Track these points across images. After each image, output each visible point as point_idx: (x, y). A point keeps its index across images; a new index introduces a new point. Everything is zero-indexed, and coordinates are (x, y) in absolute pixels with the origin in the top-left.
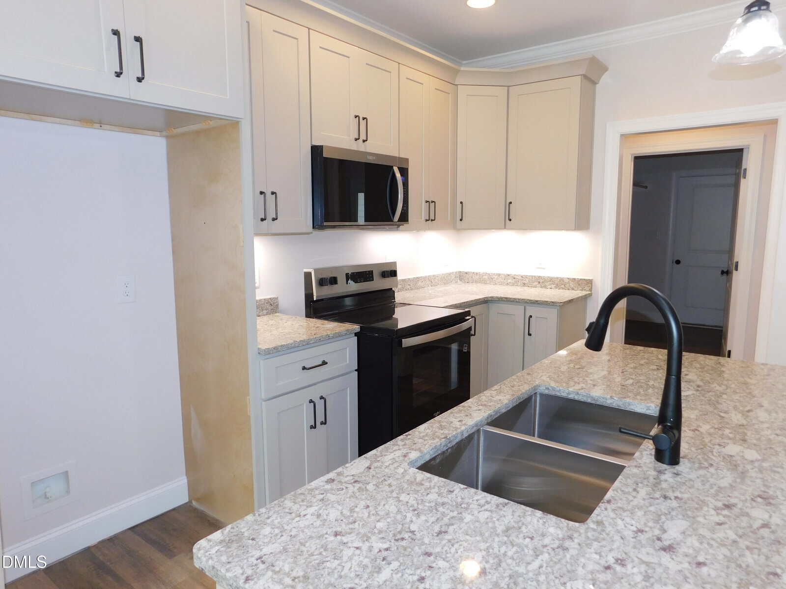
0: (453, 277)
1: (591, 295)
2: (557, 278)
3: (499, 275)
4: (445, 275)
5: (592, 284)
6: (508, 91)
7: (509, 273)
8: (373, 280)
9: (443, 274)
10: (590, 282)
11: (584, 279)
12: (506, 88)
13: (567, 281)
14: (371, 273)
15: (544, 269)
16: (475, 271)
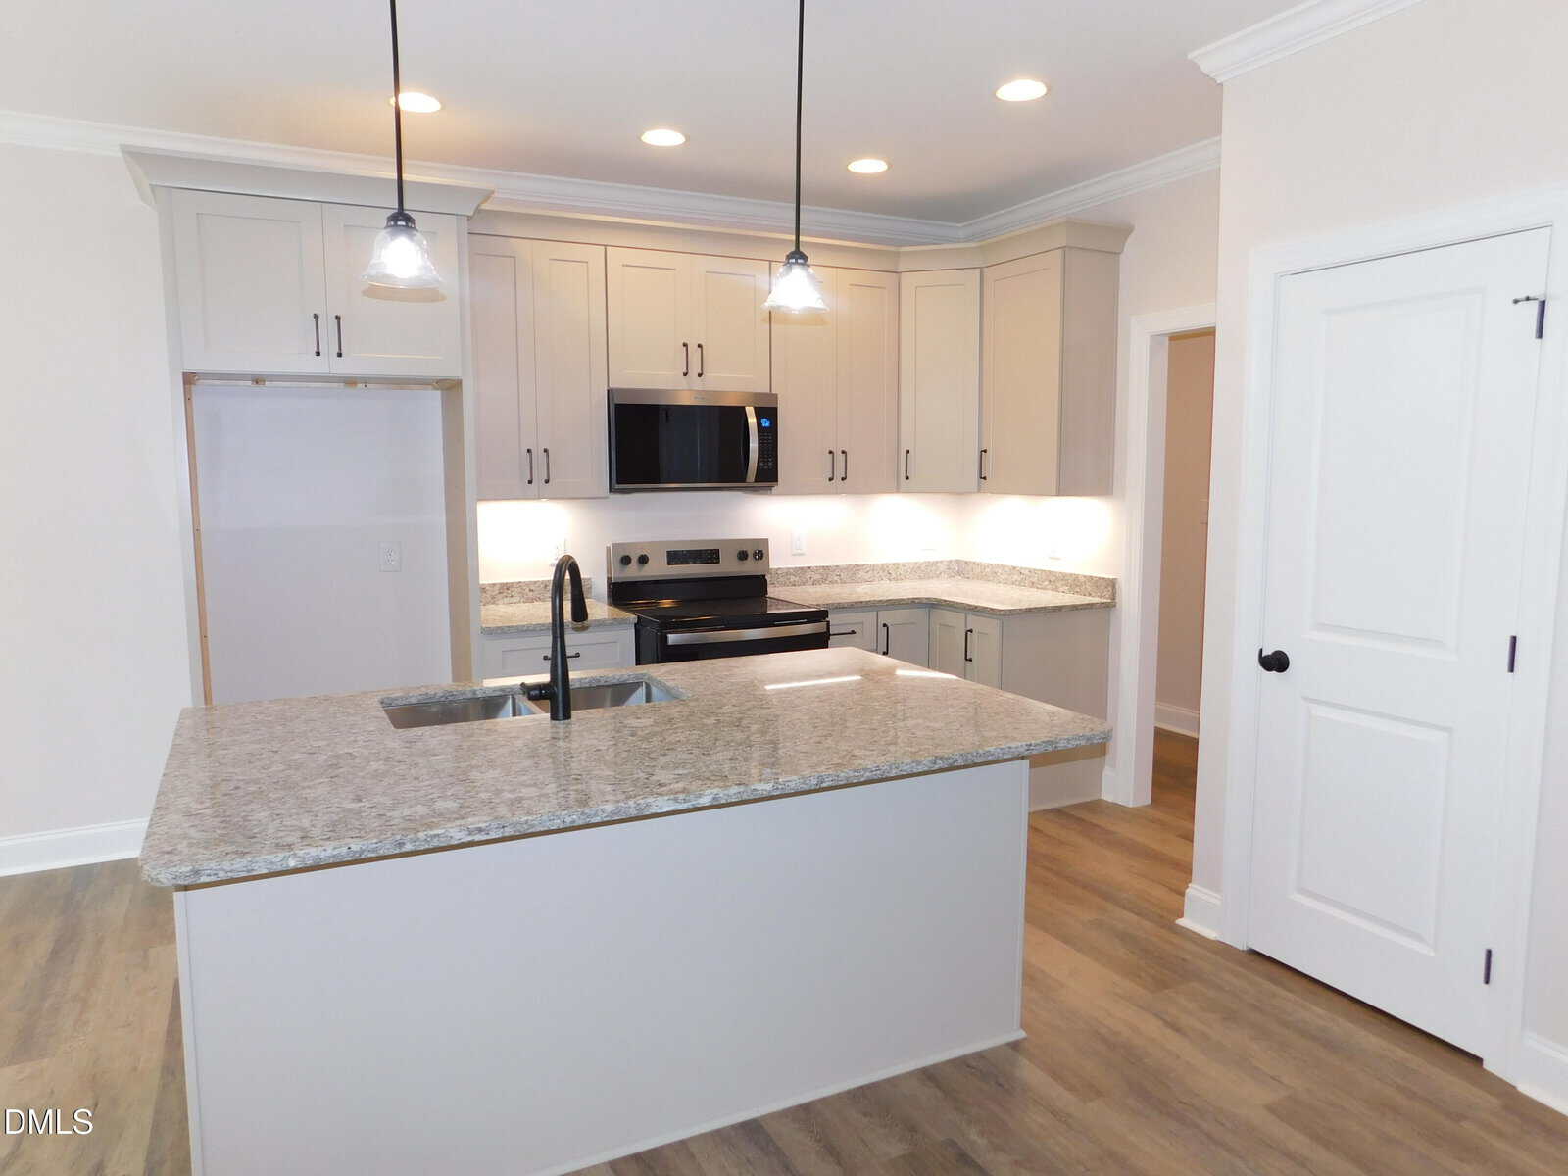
0: (942, 568)
1: (1115, 606)
2: (1071, 575)
3: (1004, 567)
4: (922, 564)
5: (1114, 587)
6: (982, 273)
7: (1015, 565)
8: (718, 562)
9: (916, 563)
10: (1112, 584)
11: (1104, 579)
12: (978, 271)
13: (1083, 579)
14: (717, 551)
15: (1058, 559)
16: (978, 560)
